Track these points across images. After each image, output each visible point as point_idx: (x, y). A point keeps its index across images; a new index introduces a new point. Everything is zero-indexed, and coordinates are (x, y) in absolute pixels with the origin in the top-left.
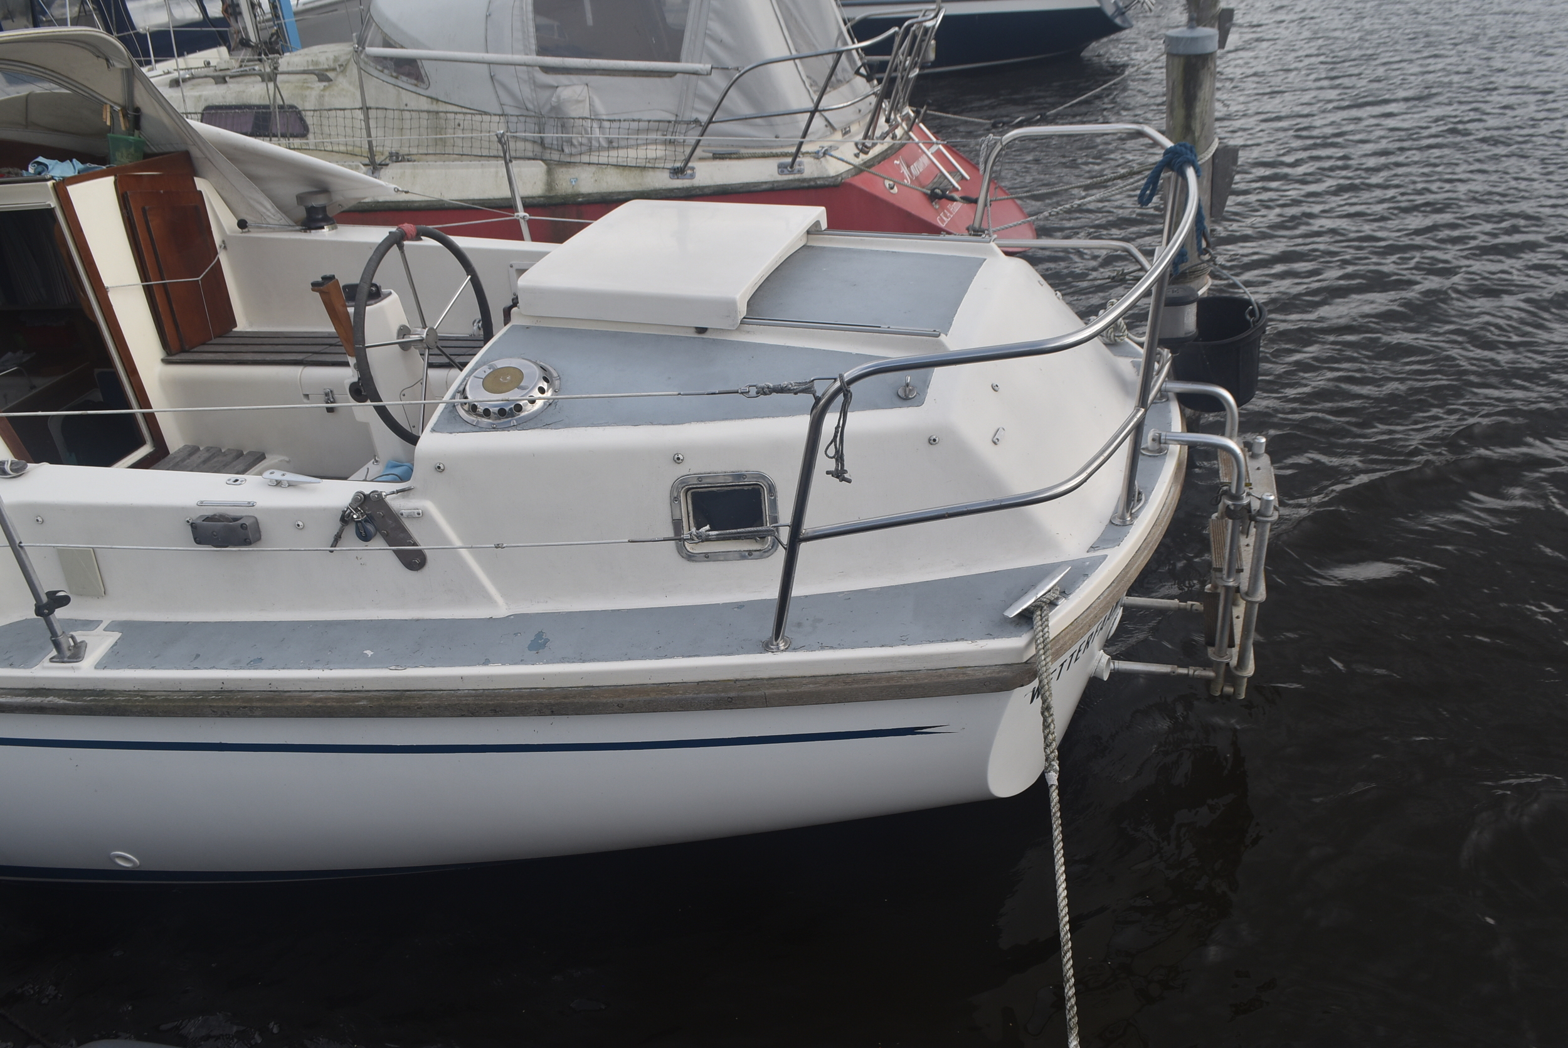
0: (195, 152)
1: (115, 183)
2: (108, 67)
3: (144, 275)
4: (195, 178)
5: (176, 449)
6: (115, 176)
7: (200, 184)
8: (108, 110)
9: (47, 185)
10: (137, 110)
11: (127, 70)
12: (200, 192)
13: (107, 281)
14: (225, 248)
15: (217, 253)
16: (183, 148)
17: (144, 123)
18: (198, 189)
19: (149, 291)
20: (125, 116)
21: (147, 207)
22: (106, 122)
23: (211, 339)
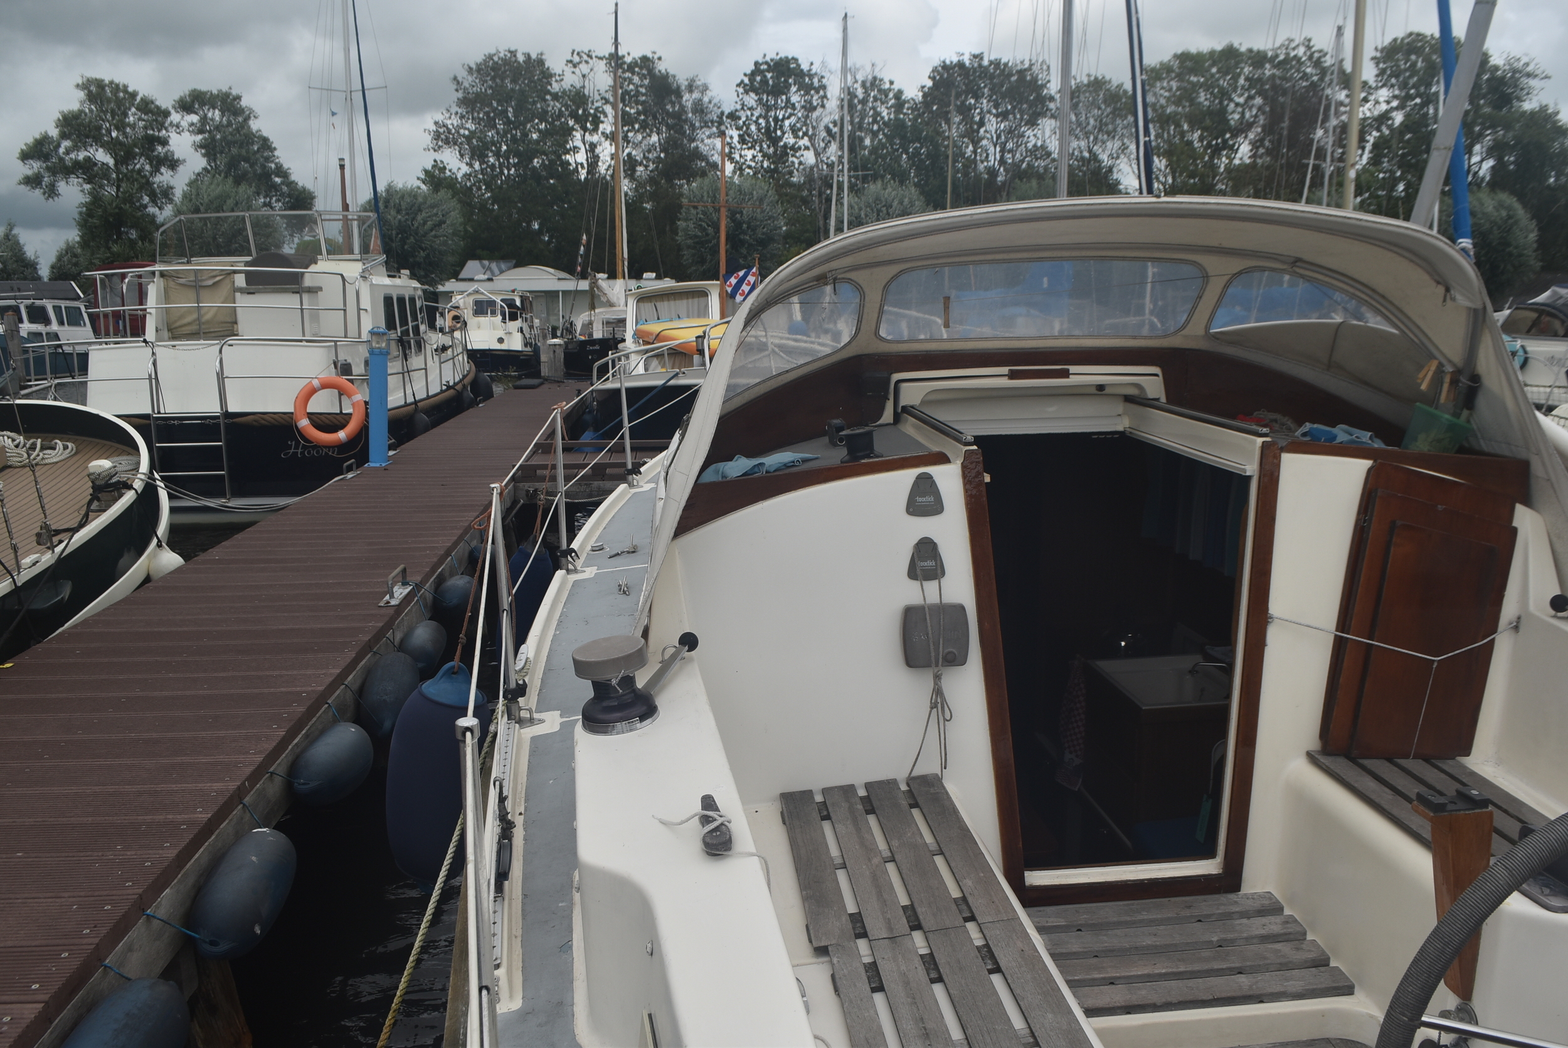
0: (1537, 468)
1: (1369, 471)
2: (1445, 300)
3: (1343, 622)
4: (1520, 509)
5: (1259, 890)
6: (1375, 461)
7: (1524, 518)
8: (1433, 368)
9: (1255, 442)
10: (1476, 378)
11: (1475, 311)
12: (1514, 531)
13: (1276, 606)
14: (1516, 628)
15: (1494, 630)
16: (1522, 454)
17: (1481, 401)
18: (1515, 524)
19: (1339, 647)
20: (1454, 382)
21: (1399, 523)
22: (1420, 384)
23: (1407, 757)
